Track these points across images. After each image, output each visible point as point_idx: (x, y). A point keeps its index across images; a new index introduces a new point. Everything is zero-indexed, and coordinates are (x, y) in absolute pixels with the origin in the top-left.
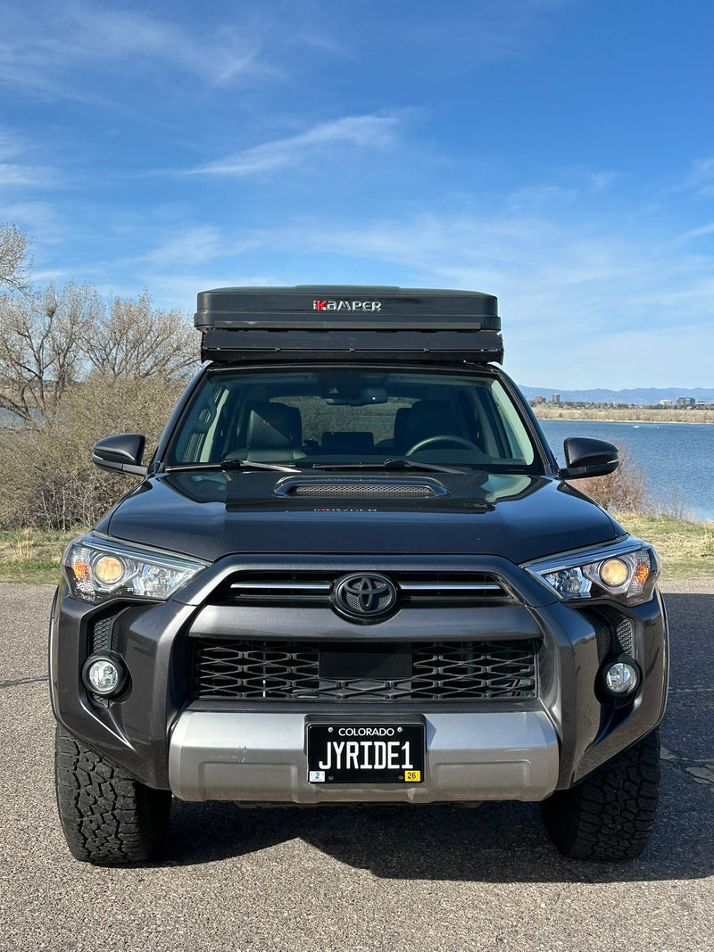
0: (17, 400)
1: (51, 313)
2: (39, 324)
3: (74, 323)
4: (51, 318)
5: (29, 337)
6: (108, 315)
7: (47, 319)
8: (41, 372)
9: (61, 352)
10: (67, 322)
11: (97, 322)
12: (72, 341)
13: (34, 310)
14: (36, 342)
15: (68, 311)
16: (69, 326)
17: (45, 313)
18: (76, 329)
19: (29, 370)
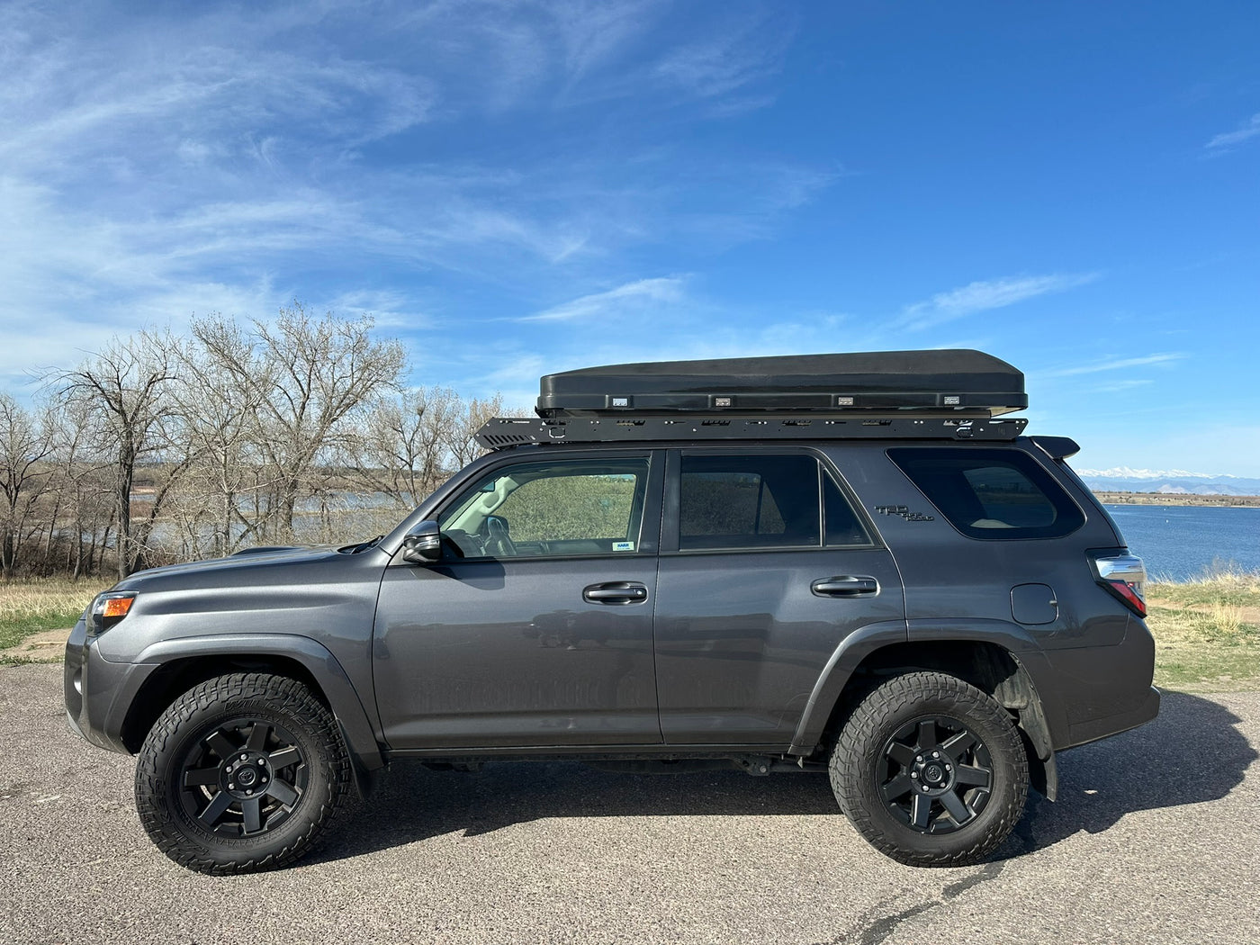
0: (391, 484)
1: (421, 412)
2: (411, 422)
3: (438, 420)
4: (420, 415)
5: (403, 433)
6: (467, 414)
7: (418, 417)
8: (412, 461)
9: (428, 444)
10: (432, 420)
11: (457, 419)
12: (435, 434)
13: (406, 410)
14: (408, 437)
15: (434, 411)
16: (435, 422)
17: (415, 412)
18: (440, 424)
19: (402, 460)
